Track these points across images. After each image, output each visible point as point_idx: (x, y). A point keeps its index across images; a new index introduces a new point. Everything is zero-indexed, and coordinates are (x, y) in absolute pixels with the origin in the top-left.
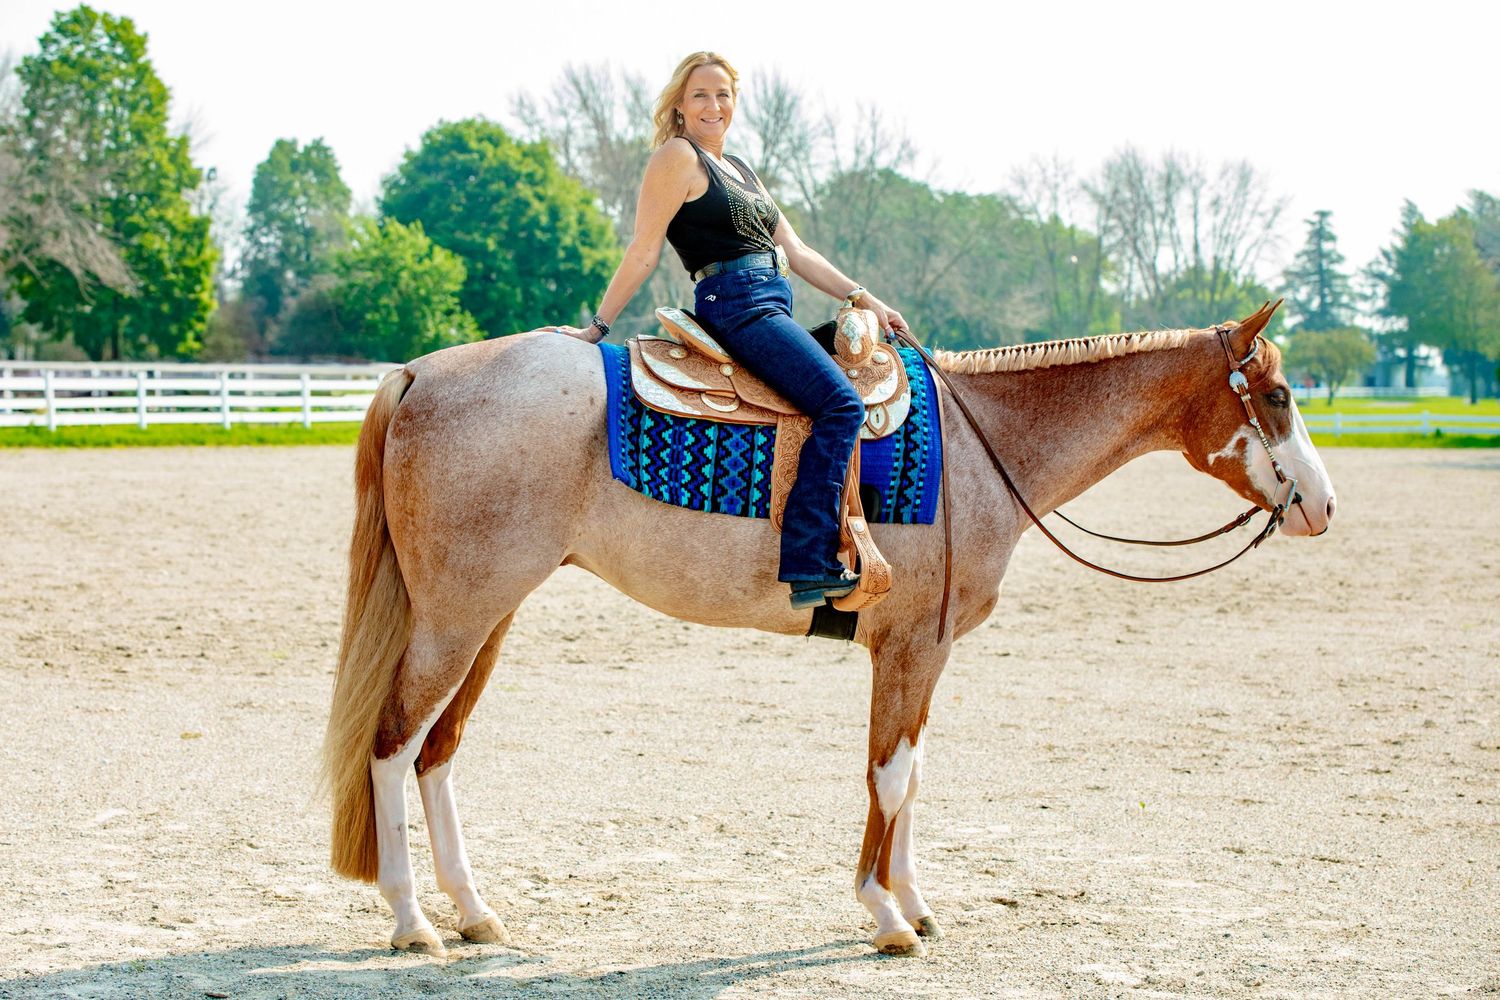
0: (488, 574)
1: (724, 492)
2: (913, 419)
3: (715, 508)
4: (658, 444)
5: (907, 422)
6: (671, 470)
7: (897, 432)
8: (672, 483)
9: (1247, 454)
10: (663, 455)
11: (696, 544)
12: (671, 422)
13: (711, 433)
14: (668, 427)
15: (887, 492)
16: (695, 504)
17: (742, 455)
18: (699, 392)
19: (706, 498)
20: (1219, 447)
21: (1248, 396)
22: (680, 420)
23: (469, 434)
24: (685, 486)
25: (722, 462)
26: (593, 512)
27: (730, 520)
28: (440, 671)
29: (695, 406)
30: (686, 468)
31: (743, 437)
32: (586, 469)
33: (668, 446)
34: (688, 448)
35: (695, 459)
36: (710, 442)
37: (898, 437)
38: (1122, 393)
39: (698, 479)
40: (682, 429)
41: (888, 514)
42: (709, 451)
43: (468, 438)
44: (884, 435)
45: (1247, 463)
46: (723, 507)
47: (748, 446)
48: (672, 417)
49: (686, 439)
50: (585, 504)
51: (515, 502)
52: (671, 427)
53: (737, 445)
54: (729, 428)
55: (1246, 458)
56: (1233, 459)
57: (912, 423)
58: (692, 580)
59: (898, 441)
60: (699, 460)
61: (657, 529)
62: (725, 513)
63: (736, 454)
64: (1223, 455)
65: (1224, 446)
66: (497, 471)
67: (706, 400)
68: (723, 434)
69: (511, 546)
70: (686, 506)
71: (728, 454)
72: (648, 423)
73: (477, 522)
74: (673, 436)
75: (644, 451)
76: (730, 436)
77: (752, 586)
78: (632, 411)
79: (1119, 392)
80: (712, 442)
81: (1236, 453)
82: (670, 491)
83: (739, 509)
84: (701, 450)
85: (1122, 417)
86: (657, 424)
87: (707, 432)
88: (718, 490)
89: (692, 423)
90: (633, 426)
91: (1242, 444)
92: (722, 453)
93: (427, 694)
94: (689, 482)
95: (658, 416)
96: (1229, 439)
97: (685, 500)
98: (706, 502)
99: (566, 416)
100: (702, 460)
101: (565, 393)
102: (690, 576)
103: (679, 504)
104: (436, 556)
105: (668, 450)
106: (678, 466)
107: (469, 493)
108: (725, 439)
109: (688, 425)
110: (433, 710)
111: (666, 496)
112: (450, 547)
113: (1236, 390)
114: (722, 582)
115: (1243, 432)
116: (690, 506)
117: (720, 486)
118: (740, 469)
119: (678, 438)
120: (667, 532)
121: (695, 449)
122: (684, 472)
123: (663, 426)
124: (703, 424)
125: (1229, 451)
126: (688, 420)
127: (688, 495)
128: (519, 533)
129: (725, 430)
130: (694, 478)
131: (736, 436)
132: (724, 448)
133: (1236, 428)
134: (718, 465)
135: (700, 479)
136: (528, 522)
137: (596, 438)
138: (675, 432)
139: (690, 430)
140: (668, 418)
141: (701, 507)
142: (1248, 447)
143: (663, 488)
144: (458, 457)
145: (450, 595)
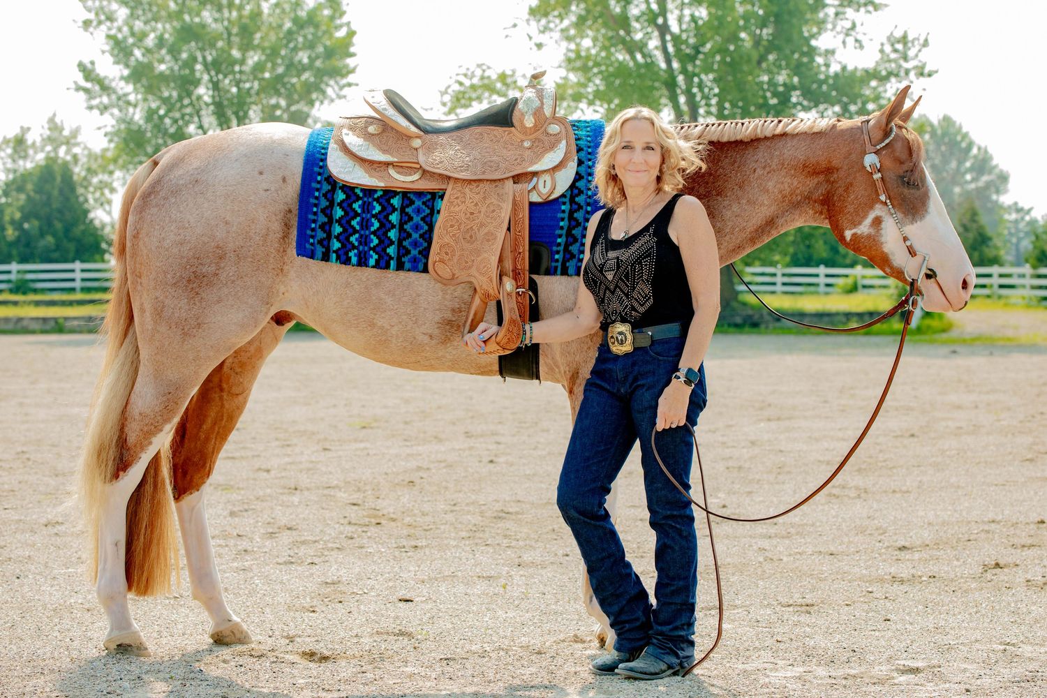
0: (199, 324)
1: (408, 252)
2: (578, 184)
3: (400, 267)
4: (349, 214)
5: (573, 186)
6: (361, 236)
7: (563, 196)
8: (361, 248)
9: (883, 232)
10: (354, 223)
11: (382, 296)
12: (361, 195)
13: (396, 202)
14: (358, 198)
15: (555, 248)
16: (383, 264)
17: (423, 219)
18: (388, 164)
19: (392, 258)
20: (855, 224)
21: (879, 175)
22: (369, 192)
23: (182, 209)
24: (374, 249)
25: (405, 227)
26: (292, 274)
27: (413, 276)
28: (157, 409)
29: (381, 178)
30: (374, 233)
31: (424, 203)
32: (283, 238)
33: (358, 215)
34: (375, 216)
35: (382, 225)
36: (394, 210)
37: (564, 200)
38: (768, 169)
39: (385, 242)
40: (370, 200)
41: (556, 268)
42: (394, 218)
43: (181, 212)
44: (551, 198)
45: (883, 239)
46: (407, 265)
47: (428, 211)
48: (362, 190)
49: (374, 208)
50: (286, 268)
51: (222, 265)
52: (361, 198)
53: (418, 211)
54: (412, 196)
55: (881, 235)
56: (869, 236)
57: (577, 188)
58: (382, 328)
59: (564, 203)
60: (385, 226)
61: (347, 285)
62: (409, 270)
63: (417, 219)
64: (859, 232)
65: (860, 223)
66: (205, 239)
67: (392, 171)
68: (406, 202)
69: (218, 302)
70: (373, 267)
71: (411, 219)
72: (340, 196)
73: (189, 281)
74: (362, 207)
75: (337, 221)
76: (412, 203)
77: (436, 332)
78: (326, 187)
79: (764, 168)
80: (396, 210)
81: (872, 231)
82: (359, 255)
83: (421, 266)
84: (387, 217)
85: (768, 191)
86: (348, 197)
87: (392, 201)
88: (402, 251)
89: (380, 193)
90: (328, 200)
91: (877, 222)
92: (405, 218)
93: (146, 429)
94: (377, 245)
95: (349, 189)
96: (865, 217)
97: (372, 262)
98: (392, 262)
99: (262, 192)
100: (388, 226)
101: (261, 173)
102: (379, 324)
103: (367, 266)
104: (156, 309)
105: (358, 219)
106: (367, 232)
107: (182, 257)
108: (407, 206)
109: (376, 196)
110: (150, 443)
111: (354, 260)
112: (167, 302)
113: (869, 169)
114: (408, 328)
115: (878, 211)
116: (377, 265)
117: (404, 247)
118: (421, 232)
119: (367, 207)
120: (356, 286)
121: (382, 217)
122: (372, 236)
123: (353, 198)
124: (389, 193)
125: (864, 228)
126: (375, 191)
127: (376, 257)
128: (226, 291)
129: (409, 199)
130: (381, 242)
131: (418, 203)
132: (407, 214)
133: (871, 207)
134: (401, 229)
135: (387, 242)
136: (233, 282)
137: (290, 211)
138: (364, 203)
139: (377, 200)
140: (358, 191)
141: (387, 267)
142: (883, 225)
143: (351, 254)
144: (172, 228)
145: (167, 343)
